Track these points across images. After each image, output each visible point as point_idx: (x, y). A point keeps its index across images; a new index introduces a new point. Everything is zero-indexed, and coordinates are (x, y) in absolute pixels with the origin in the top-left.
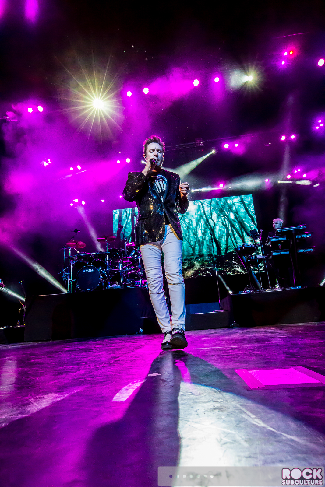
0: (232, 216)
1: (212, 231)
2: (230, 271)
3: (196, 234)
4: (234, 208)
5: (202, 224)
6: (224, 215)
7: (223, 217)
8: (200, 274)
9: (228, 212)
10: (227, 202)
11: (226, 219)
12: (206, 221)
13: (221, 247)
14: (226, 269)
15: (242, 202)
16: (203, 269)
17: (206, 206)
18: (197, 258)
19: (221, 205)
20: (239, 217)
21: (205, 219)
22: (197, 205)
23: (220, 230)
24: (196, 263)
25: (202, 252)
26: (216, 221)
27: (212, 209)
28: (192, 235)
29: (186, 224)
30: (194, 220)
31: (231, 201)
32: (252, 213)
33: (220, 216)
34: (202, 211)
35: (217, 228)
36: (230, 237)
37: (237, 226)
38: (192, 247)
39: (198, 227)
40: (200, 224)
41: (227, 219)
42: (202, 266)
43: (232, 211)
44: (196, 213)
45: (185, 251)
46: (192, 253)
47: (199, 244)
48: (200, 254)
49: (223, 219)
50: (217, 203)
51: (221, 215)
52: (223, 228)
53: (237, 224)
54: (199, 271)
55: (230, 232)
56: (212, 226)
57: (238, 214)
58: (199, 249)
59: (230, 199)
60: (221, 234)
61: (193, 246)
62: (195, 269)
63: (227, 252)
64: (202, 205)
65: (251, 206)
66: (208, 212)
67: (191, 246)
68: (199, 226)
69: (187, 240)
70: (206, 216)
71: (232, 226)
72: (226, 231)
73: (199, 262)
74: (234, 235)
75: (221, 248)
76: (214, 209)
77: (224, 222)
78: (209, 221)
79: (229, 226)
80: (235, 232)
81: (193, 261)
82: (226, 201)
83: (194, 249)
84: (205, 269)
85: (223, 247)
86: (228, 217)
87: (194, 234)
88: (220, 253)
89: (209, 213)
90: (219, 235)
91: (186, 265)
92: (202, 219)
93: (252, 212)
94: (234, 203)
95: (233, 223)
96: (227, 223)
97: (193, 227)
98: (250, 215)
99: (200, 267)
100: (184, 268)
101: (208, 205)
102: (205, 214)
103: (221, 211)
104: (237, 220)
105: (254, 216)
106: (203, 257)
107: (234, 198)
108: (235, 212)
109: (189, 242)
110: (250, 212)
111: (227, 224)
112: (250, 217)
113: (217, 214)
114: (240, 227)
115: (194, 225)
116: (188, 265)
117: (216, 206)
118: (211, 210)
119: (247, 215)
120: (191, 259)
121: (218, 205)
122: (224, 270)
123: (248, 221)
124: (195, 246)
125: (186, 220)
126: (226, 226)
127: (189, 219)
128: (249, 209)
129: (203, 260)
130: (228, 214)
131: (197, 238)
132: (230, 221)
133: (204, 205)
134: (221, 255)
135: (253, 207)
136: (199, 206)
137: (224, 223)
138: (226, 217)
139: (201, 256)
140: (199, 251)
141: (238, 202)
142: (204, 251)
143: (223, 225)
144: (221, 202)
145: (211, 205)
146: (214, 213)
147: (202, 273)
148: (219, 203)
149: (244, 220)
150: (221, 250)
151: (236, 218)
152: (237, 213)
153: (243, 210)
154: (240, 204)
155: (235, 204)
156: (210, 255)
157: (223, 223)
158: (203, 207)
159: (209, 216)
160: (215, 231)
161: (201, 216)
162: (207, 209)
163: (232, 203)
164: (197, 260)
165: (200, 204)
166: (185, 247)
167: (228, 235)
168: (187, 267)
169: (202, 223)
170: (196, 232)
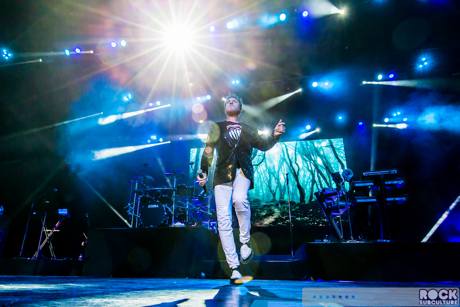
0: (319, 161)
1: (296, 176)
2: (314, 221)
3: (278, 179)
4: (322, 153)
5: (285, 169)
6: (310, 159)
7: (309, 162)
8: (280, 222)
9: (315, 157)
10: (314, 146)
11: (311, 164)
12: (289, 165)
13: (305, 194)
14: (309, 219)
15: (332, 146)
16: (284, 218)
17: (290, 148)
18: (277, 205)
19: (308, 148)
20: (327, 162)
21: (289, 162)
22: (281, 147)
23: (304, 176)
24: (276, 210)
25: (283, 198)
26: (301, 165)
27: (297, 152)
28: (273, 179)
29: (267, 168)
30: (276, 163)
31: (318, 145)
32: (343, 159)
33: (306, 161)
34: (286, 154)
35: (301, 173)
36: (316, 184)
37: (324, 172)
38: (272, 193)
39: (280, 171)
40: (283, 168)
41: (313, 164)
42: (283, 214)
43: (319, 155)
44: (279, 156)
45: (265, 196)
46: (272, 199)
47: (280, 190)
48: (281, 201)
49: (309, 164)
50: (302, 146)
51: (307, 159)
52: (308, 174)
53: (324, 170)
54: (279, 219)
55: (317, 179)
56: (296, 171)
57: (326, 160)
58: (281, 195)
59: (318, 142)
60: (306, 180)
61: (274, 191)
62: (275, 217)
63: (312, 201)
64: (286, 147)
65: (342, 151)
66: (292, 155)
67: (271, 191)
68: (282, 170)
69: (267, 185)
70: (289, 159)
71: (319, 172)
72: (311, 177)
73: (280, 209)
74: (320, 182)
75: (305, 196)
76: (299, 152)
77: (310, 167)
78: (293, 165)
79: (315, 172)
80: (322, 178)
81: (273, 208)
82: (313, 144)
83: (274, 195)
84: (285, 218)
85: (307, 194)
86: (314, 161)
87: (275, 178)
88: (304, 201)
89: (294, 156)
90: (304, 181)
91: (264, 212)
92: (285, 163)
93: (342, 157)
94: (321, 147)
95: (320, 168)
96: (313, 168)
97: (274, 171)
98: (339, 161)
99: (281, 215)
100: (263, 214)
101: (293, 148)
102: (288, 157)
103: (307, 155)
104: (325, 165)
105: (344, 163)
106: (285, 204)
107: (322, 141)
108: (323, 157)
109: (270, 187)
110: (340, 158)
111: (313, 170)
112: (339, 162)
113: (303, 159)
114: (327, 173)
115: (276, 169)
116: (268, 212)
117: (301, 150)
118: (295, 153)
119: (337, 160)
120: (271, 205)
121: (304, 149)
122: (307, 220)
123: (338, 167)
124: (276, 193)
125: (268, 162)
126: (311, 172)
127: (271, 162)
128: (339, 154)
129: (284, 208)
130: (315, 159)
131: (278, 183)
132: (316, 166)
133: (288, 148)
134: (305, 203)
135: (344, 152)
136: (282, 149)
137: (310, 169)
138: (312, 162)
139: (283, 202)
140: (281, 198)
141: (327, 146)
142: (286, 197)
143: (309, 170)
144: (307, 145)
145: (296, 148)
146: (299, 157)
147: (283, 222)
148: (305, 146)
149: (332, 165)
150: (304, 198)
151: (324, 163)
152: (325, 158)
153: (331, 155)
154: (328, 149)
155: (323, 147)
156: (292, 203)
157: (308, 168)
158: (287, 150)
159: (293, 160)
160: (299, 177)
161: (284, 159)
162: (291, 152)
163: (319, 147)
164: (278, 207)
165: (284, 146)
166: (265, 192)
167: (314, 182)
168: (266, 214)
169: (285, 167)
170: (278, 176)
